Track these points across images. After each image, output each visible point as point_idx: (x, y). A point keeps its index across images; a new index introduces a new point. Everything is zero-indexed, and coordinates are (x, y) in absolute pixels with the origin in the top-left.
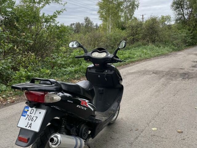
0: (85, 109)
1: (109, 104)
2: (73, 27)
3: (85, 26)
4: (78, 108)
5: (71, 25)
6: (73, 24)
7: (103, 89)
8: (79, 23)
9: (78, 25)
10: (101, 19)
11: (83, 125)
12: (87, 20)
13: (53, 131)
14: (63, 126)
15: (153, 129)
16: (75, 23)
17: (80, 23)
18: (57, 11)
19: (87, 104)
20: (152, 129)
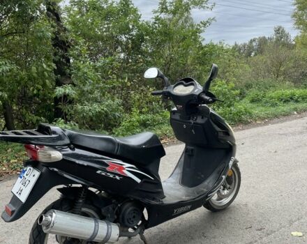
0: (118, 178)
1: (203, 176)
2: (254, 44)
3: (276, 42)
4: (100, 175)
5: (251, 41)
6: (254, 40)
7: (193, 148)
8: (264, 37)
9: (263, 41)
10: (299, 28)
11: (128, 205)
12: (279, 31)
13: (66, 206)
14: (81, 201)
15: (294, 233)
16: (257, 37)
17: (267, 37)
18: (201, 22)
19: (125, 171)
20: (292, 233)
